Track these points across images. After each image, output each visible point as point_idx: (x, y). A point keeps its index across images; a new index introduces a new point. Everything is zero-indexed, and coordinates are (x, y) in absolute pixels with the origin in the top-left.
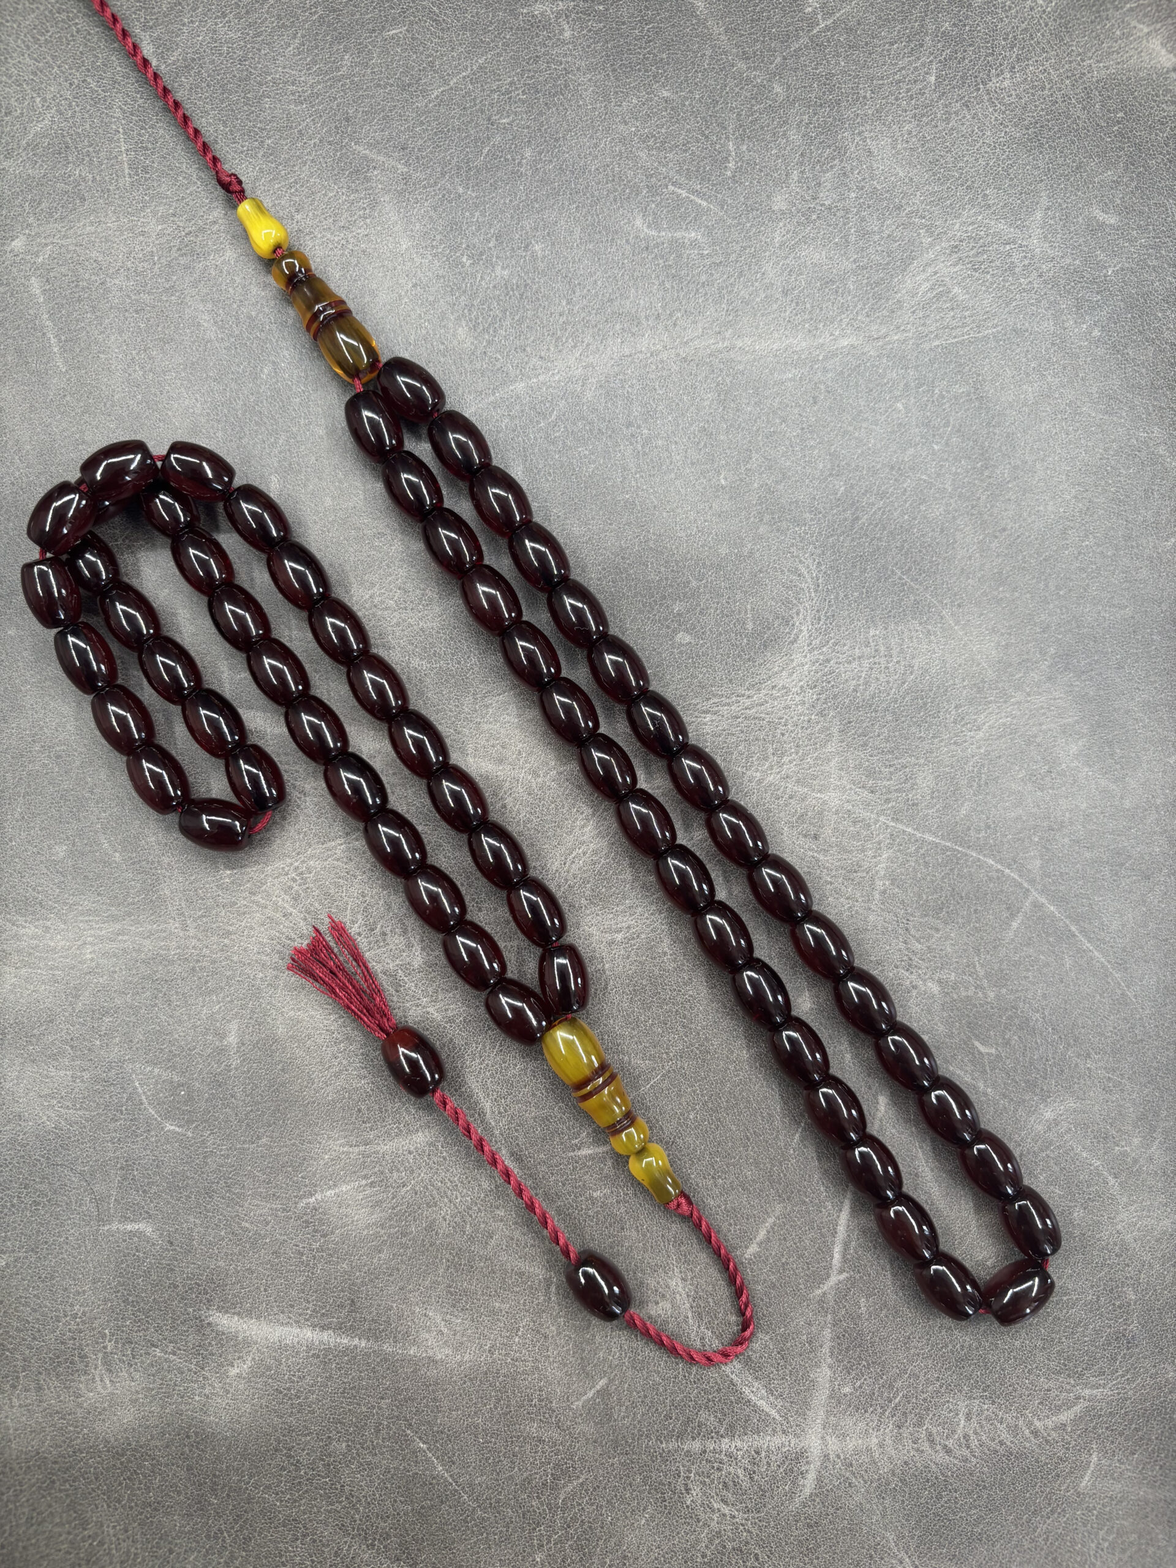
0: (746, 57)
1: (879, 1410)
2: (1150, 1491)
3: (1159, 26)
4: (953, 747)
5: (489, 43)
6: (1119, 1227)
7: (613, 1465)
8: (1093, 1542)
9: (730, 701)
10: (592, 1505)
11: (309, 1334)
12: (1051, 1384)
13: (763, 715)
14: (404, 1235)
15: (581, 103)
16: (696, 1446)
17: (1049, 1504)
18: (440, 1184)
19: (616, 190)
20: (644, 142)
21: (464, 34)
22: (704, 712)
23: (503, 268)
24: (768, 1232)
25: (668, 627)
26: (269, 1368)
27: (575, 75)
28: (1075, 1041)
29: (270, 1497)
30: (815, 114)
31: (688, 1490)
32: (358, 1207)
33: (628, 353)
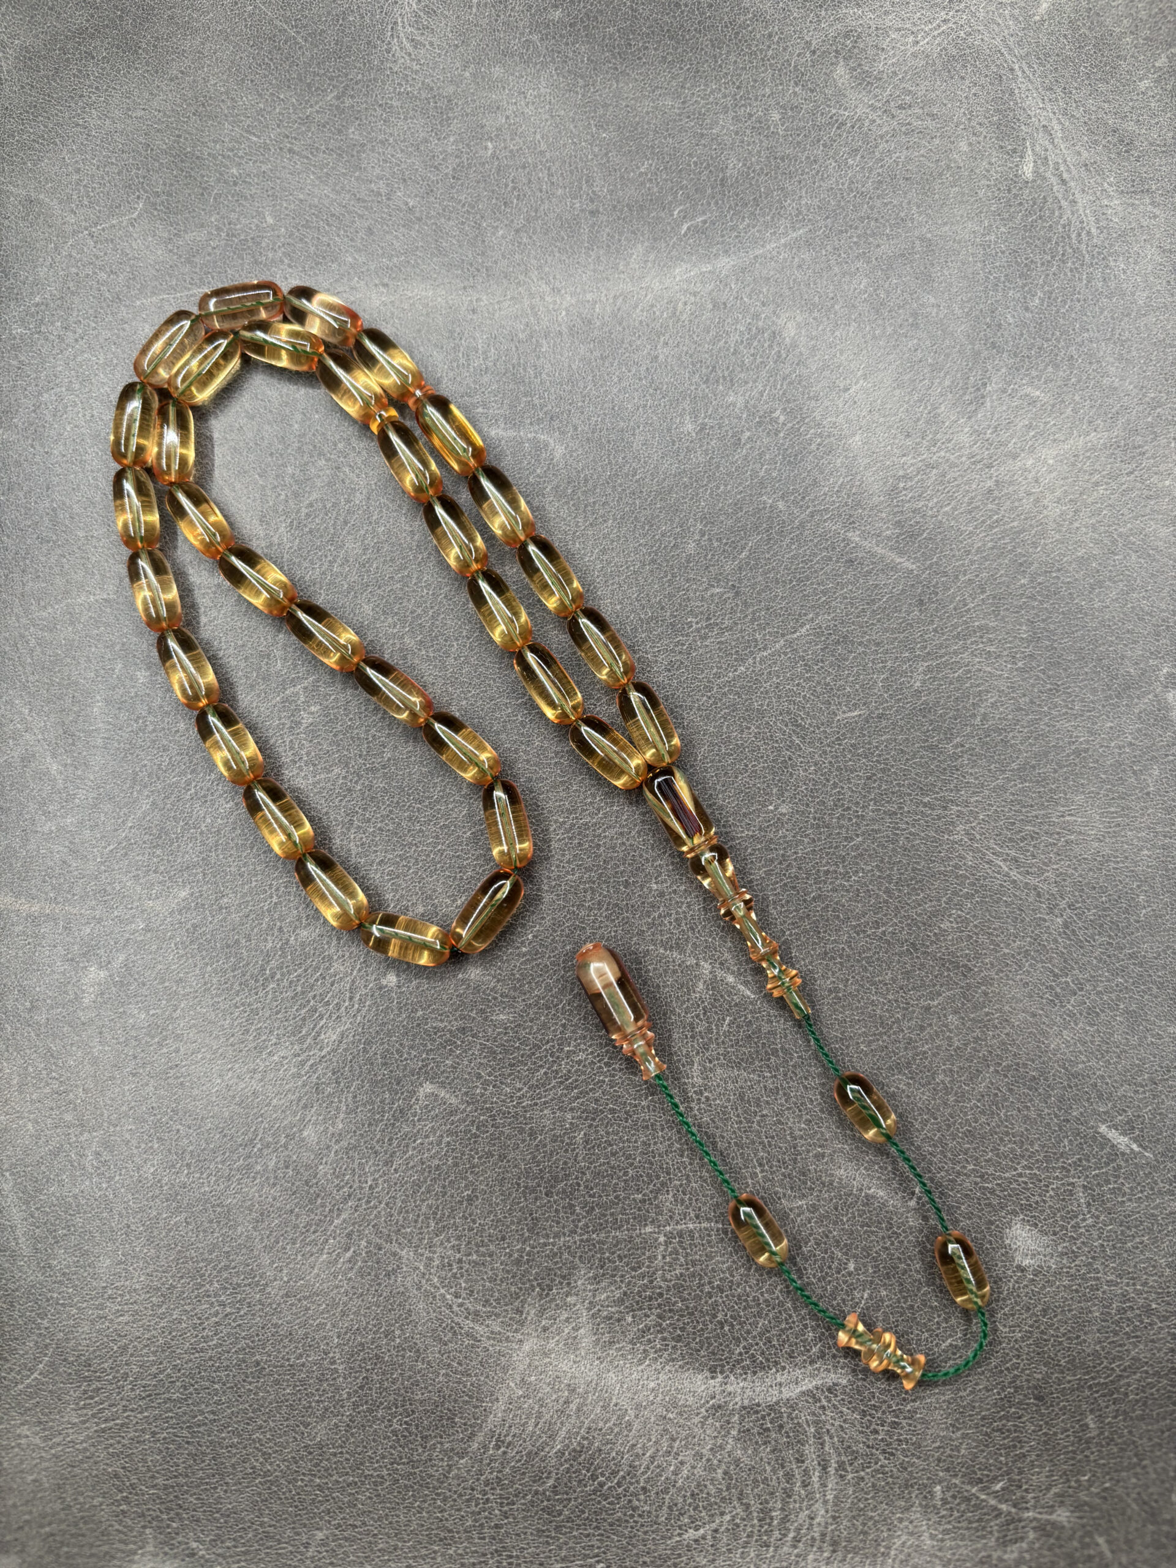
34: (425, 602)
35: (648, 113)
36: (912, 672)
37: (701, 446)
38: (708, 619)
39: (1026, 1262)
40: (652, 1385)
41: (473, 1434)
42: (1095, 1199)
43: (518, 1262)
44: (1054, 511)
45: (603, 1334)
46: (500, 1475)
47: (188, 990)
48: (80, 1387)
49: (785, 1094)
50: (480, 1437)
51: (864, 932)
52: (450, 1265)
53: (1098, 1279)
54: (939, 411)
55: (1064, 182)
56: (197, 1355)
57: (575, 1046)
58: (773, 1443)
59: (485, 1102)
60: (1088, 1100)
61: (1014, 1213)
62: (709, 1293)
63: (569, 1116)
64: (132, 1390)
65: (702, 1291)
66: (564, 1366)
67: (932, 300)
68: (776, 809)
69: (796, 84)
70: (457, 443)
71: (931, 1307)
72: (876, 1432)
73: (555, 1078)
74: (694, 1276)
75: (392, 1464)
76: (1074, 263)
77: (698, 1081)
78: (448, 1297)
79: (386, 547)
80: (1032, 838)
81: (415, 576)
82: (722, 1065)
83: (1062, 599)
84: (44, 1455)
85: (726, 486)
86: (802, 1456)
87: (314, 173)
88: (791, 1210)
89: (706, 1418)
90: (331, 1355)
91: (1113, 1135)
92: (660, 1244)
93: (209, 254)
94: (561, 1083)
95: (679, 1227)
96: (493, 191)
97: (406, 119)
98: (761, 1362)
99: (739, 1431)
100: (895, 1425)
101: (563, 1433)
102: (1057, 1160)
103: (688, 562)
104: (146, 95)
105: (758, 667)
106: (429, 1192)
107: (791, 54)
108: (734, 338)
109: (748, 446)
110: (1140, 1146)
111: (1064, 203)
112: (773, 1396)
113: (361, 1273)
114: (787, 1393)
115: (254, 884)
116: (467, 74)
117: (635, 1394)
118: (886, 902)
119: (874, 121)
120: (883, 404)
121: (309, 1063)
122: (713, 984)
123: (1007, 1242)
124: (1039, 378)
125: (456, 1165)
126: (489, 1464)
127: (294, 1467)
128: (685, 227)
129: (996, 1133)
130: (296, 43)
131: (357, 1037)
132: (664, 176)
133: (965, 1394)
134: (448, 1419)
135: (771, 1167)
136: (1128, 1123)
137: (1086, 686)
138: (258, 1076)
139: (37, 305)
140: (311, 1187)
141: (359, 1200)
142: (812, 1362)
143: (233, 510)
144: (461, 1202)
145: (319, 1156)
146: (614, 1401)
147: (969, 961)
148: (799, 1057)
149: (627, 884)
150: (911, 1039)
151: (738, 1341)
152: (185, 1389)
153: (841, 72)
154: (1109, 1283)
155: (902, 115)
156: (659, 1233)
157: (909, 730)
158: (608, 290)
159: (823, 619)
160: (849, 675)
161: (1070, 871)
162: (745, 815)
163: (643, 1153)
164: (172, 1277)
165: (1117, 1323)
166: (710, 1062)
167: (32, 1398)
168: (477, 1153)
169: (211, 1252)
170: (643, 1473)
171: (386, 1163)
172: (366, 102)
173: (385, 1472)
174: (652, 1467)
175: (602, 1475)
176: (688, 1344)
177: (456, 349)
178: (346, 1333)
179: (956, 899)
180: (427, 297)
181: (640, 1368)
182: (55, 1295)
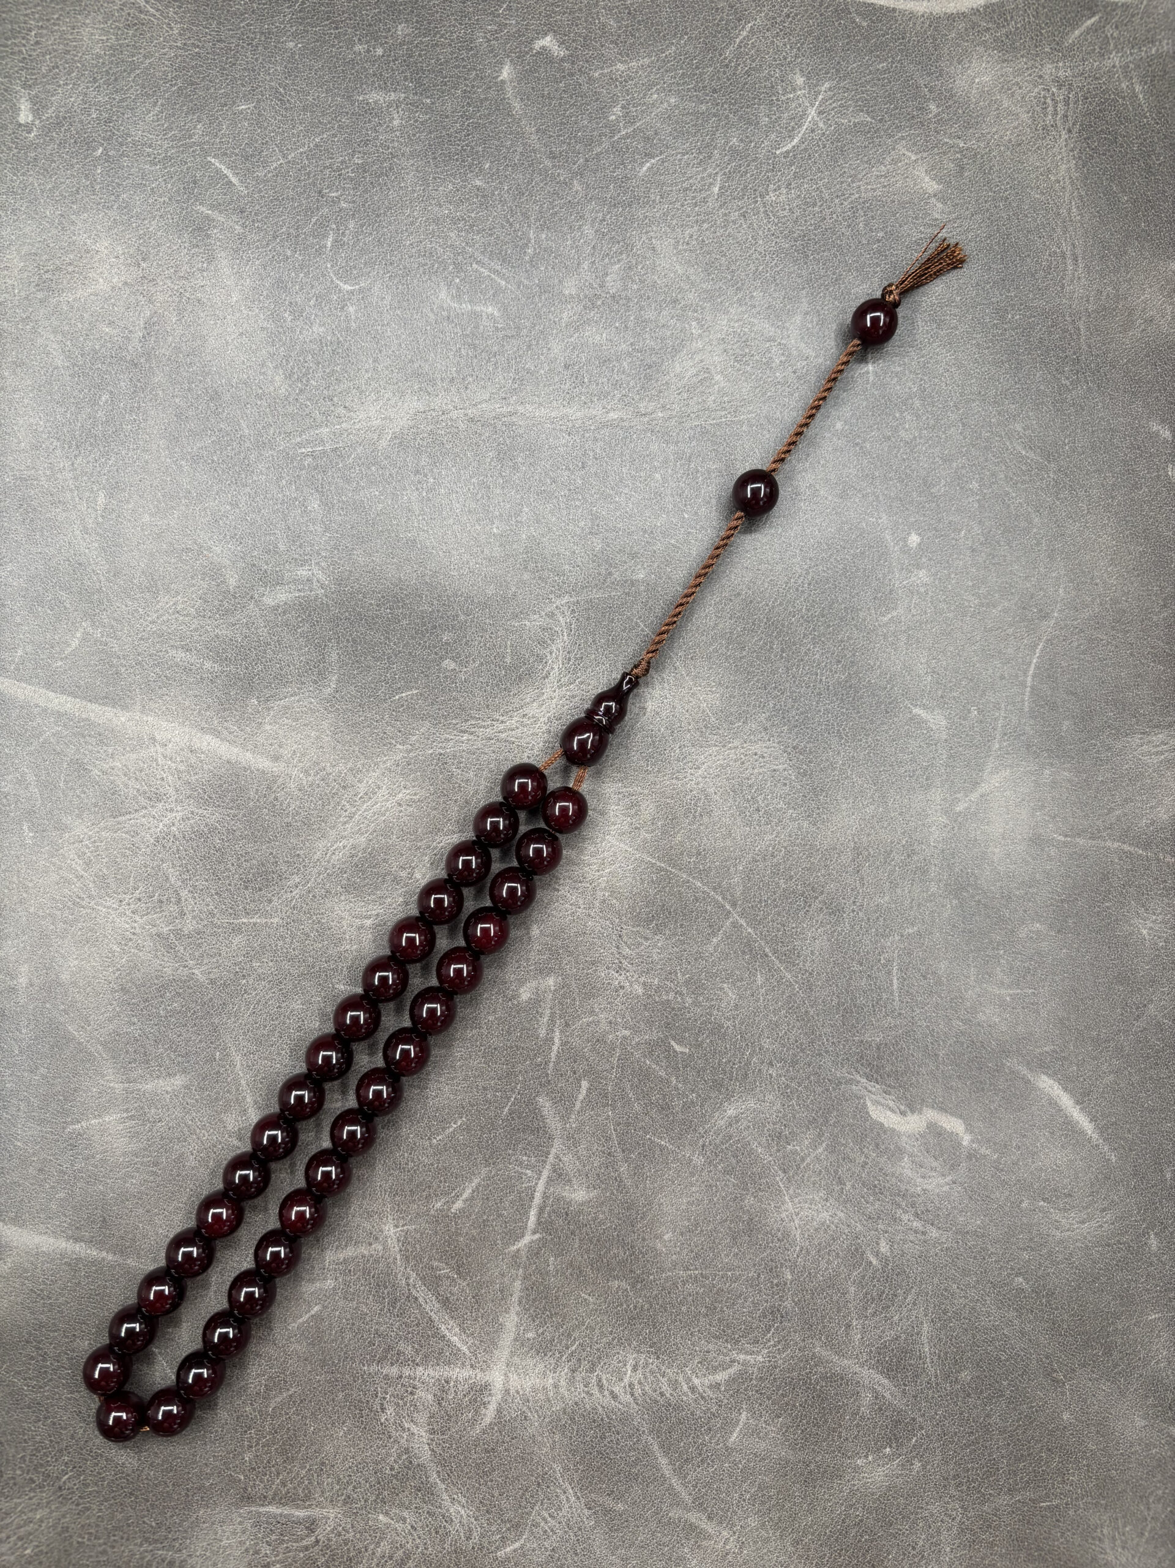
0: (552, 156)
1: (557, 1355)
2: (791, 1452)
3: (925, 155)
4: (674, 781)
5: (326, 125)
6: (784, 1215)
7: (319, 1381)
8: (736, 1493)
9: (486, 724)
10: (298, 1415)
11: (64, 1244)
12: (711, 1347)
13: (513, 739)
14: (156, 1164)
15: (402, 185)
16: (394, 1371)
17: (700, 1454)
18: (190, 1123)
19: (426, 264)
20: (455, 224)
21: (304, 115)
22: (462, 731)
23: (320, 325)
24: (473, 1191)
25: (436, 653)
26: (26, 1271)
27: (400, 160)
28: (760, 1049)
29: (19, 1382)
30: (609, 213)
31: (383, 1409)
32: (118, 1136)
33: (422, 410)
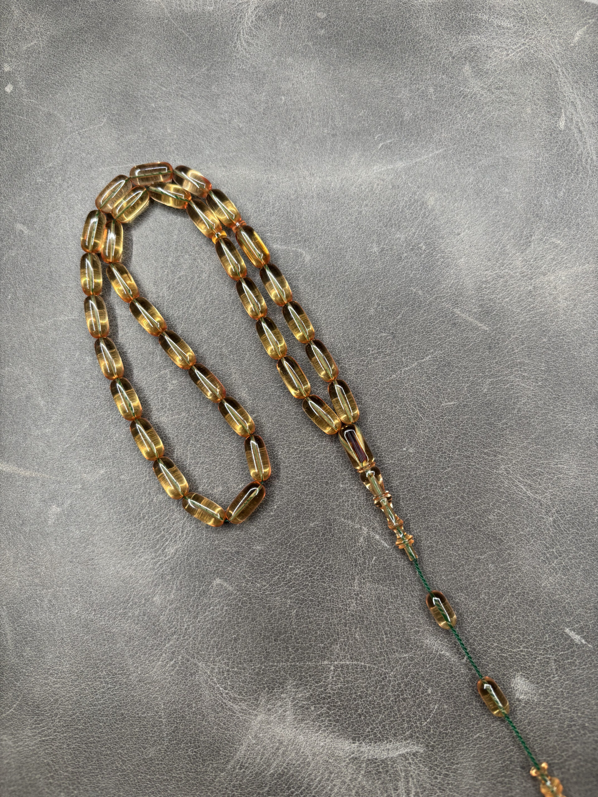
34: (234, 331)
35: (365, 85)
36: (483, 384)
37: (381, 259)
38: (378, 349)
39: (521, 697)
40: (322, 744)
41: (228, 761)
42: (561, 667)
43: (258, 674)
44: (563, 304)
45: (299, 715)
46: (241, 783)
47: (101, 521)
48: (33, 718)
49: (401, 599)
50: (232, 763)
51: (449, 518)
52: (223, 672)
53: (558, 708)
54: (506, 248)
55: (580, 132)
56: (92, 707)
57: (295, 566)
58: (382, 779)
59: (246, 591)
60: (560, 615)
61: (517, 671)
62: (355, 698)
63: (289, 601)
64: (59, 722)
65: (351, 697)
66: (278, 730)
67: (507, 190)
68: (407, 450)
69: (443, 74)
70: (255, 251)
71: (470, 716)
72: (436, 778)
73: (283, 581)
74: (347, 689)
75: (187, 772)
76: (582, 175)
77: (357, 588)
78: (221, 689)
79: (217, 302)
80: (540, 475)
81: (230, 317)
82: (370, 581)
83: (564, 351)
84: (13, 750)
85: (392, 281)
86: (397, 787)
87: (193, 108)
88: (400, 658)
89: (349, 763)
90: (160, 714)
91: (572, 634)
92: (331, 670)
93: (138, 147)
94: (286, 584)
95: (342, 663)
96: (283, 122)
97: (241, 82)
98: (379, 737)
99: (365, 772)
100: (446, 775)
101: (274, 765)
102: (542, 645)
103: (370, 319)
104: (111, 63)
105: (403, 375)
106: (215, 634)
107: (442, 58)
108: (402, 204)
109: (405, 261)
110: (586, 641)
111: (580, 143)
112: (384, 755)
113: (178, 673)
114: (391, 755)
115: (138, 469)
116: (274, 61)
117: (313, 748)
118: (461, 503)
119: (483, 95)
120: (477, 243)
121: (159, 563)
122: (368, 539)
123: (512, 685)
124: (560, 234)
125: (230, 621)
126: (236, 777)
127: (137, 769)
128: (381, 145)
129: (510, 628)
130: (188, 40)
131: (184, 552)
132: (371, 118)
133: (484, 762)
134: (217, 752)
135: (391, 636)
136: (580, 628)
137: (574, 397)
138: (133, 568)
139: (50, 168)
140: (155, 626)
141: (180, 635)
142: (406, 740)
143: (140, 278)
144: (231, 641)
145: (161, 611)
146: (302, 750)
147: (502, 536)
148: (410, 580)
149: (327, 483)
150: (469, 575)
151: (368, 725)
152: (85, 724)
153: (467, 69)
154: (564, 711)
155: (497, 92)
156: (331, 665)
157: (479, 414)
158: (338, 175)
159: (438, 353)
160: (449, 383)
161: (559, 493)
162: (391, 452)
163: (325, 623)
164: (82, 667)
165: (567, 732)
166: (364, 579)
167: (9, 722)
168: (241, 616)
169: (103, 656)
170: (314, 789)
171: (194, 618)
172: (222, 73)
173: (183, 776)
174: (319, 786)
175: (293, 787)
176: (342, 724)
177: (258, 202)
178: (168, 703)
179: (498, 504)
180: (245, 174)
181: (316, 735)
182: (24, 671)
